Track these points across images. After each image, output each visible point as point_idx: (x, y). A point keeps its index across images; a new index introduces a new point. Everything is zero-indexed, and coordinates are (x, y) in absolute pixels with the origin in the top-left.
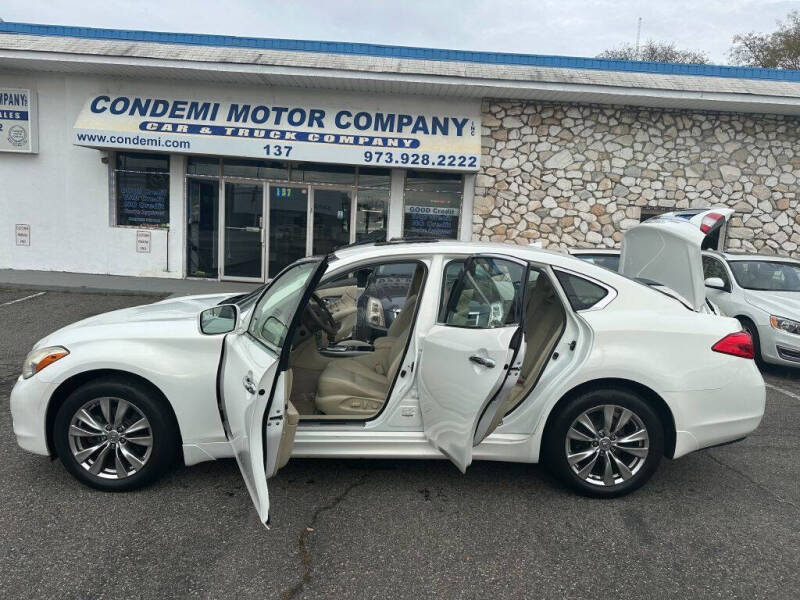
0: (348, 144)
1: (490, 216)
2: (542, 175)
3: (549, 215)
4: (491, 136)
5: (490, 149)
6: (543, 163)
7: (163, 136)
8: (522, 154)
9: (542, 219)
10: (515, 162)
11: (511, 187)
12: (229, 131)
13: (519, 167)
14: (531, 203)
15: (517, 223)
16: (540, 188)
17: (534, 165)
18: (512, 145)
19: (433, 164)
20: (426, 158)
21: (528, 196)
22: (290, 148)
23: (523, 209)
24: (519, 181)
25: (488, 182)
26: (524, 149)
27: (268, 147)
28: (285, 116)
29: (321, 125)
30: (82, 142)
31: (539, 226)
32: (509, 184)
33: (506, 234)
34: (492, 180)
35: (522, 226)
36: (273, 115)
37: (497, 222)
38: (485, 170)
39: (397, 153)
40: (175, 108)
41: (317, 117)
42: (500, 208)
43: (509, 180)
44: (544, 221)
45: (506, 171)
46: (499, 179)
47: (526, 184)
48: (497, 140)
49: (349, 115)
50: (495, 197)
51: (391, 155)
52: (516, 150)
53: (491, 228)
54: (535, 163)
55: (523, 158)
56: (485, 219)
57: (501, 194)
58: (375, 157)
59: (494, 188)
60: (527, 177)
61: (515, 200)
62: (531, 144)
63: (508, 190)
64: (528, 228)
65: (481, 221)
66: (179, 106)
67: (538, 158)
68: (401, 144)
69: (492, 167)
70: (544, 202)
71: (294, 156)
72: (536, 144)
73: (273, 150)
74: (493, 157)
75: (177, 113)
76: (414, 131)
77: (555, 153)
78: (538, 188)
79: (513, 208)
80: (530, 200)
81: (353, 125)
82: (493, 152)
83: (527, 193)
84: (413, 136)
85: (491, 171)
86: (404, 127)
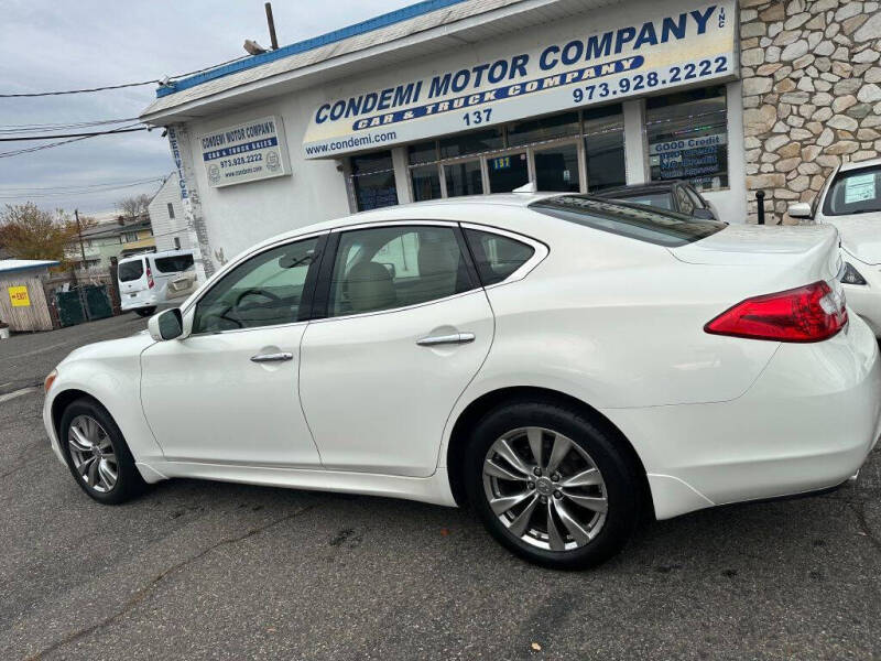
0: (554, 86)
1: (771, 133)
2: (852, 55)
3: (871, 113)
4: (758, 20)
5: (760, 37)
6: (851, 37)
7: (373, 131)
8: (813, 31)
9: (860, 121)
10: (803, 46)
11: (800, 86)
12: (430, 109)
13: (810, 52)
14: (837, 102)
15: (817, 136)
16: (852, 76)
17: (836, 44)
18: (795, 22)
19: (665, 83)
20: (653, 77)
21: (830, 91)
22: (489, 111)
23: (825, 114)
24: (813, 72)
25: (764, 85)
26: (816, 23)
27: (467, 117)
28: (486, 73)
29: (523, 73)
30: (311, 156)
31: (855, 133)
32: (797, 80)
33: (800, 155)
34: (769, 81)
35: (827, 138)
36: (473, 77)
37: (785, 139)
38: (755, 70)
39: (613, 81)
40: (383, 99)
41: (519, 65)
42: (785, 120)
43: (795, 75)
44: (863, 124)
45: (790, 63)
46: (778, 78)
47: (825, 76)
48: (768, 23)
49: (556, 49)
50: (776, 106)
51: (606, 85)
52: (803, 28)
53: (775, 152)
54: (838, 39)
55: (816, 37)
56: (763, 141)
57: (784, 99)
58: (586, 93)
59: (772, 92)
60: (824, 64)
61: (809, 103)
62: (826, 12)
63: (797, 90)
64: (836, 139)
65: (757, 143)
66: (387, 95)
67: (841, 31)
68: (619, 67)
69: (766, 63)
70: (861, 96)
71: (495, 119)
72: (835, 10)
73: (473, 118)
74: (765, 49)
75: (385, 103)
76: (637, 46)
77: (871, 14)
78: (846, 75)
79: (807, 115)
80: (836, 96)
81: (560, 62)
82: (765, 42)
83: (829, 87)
84: (636, 53)
85: (765, 70)
86: (624, 45)
